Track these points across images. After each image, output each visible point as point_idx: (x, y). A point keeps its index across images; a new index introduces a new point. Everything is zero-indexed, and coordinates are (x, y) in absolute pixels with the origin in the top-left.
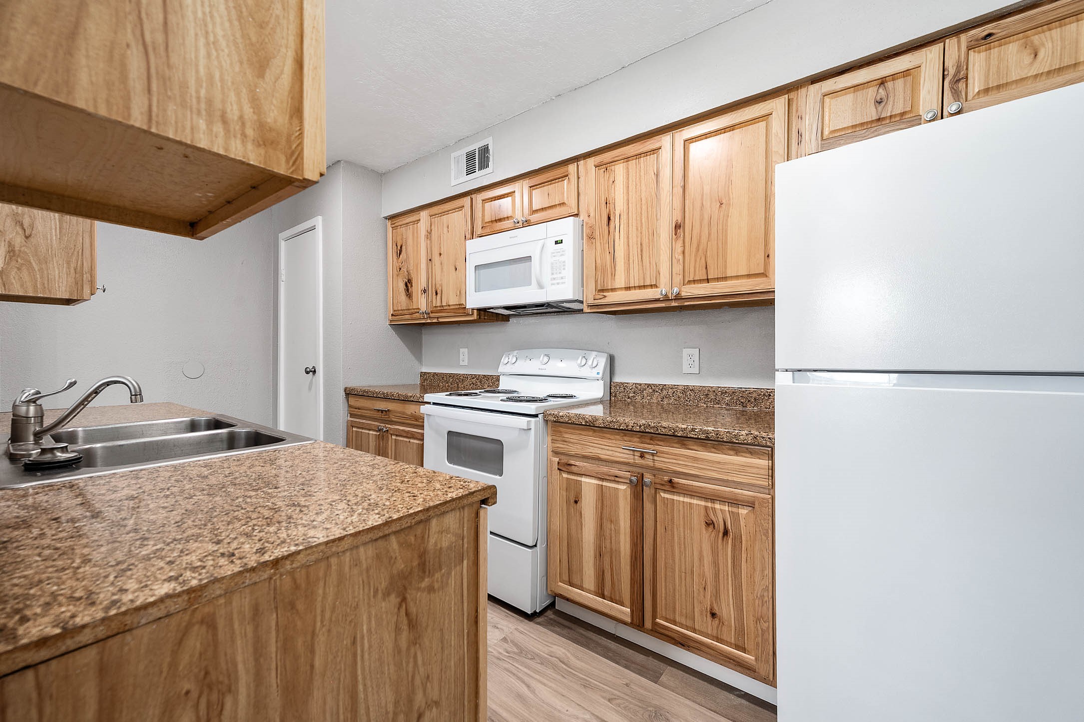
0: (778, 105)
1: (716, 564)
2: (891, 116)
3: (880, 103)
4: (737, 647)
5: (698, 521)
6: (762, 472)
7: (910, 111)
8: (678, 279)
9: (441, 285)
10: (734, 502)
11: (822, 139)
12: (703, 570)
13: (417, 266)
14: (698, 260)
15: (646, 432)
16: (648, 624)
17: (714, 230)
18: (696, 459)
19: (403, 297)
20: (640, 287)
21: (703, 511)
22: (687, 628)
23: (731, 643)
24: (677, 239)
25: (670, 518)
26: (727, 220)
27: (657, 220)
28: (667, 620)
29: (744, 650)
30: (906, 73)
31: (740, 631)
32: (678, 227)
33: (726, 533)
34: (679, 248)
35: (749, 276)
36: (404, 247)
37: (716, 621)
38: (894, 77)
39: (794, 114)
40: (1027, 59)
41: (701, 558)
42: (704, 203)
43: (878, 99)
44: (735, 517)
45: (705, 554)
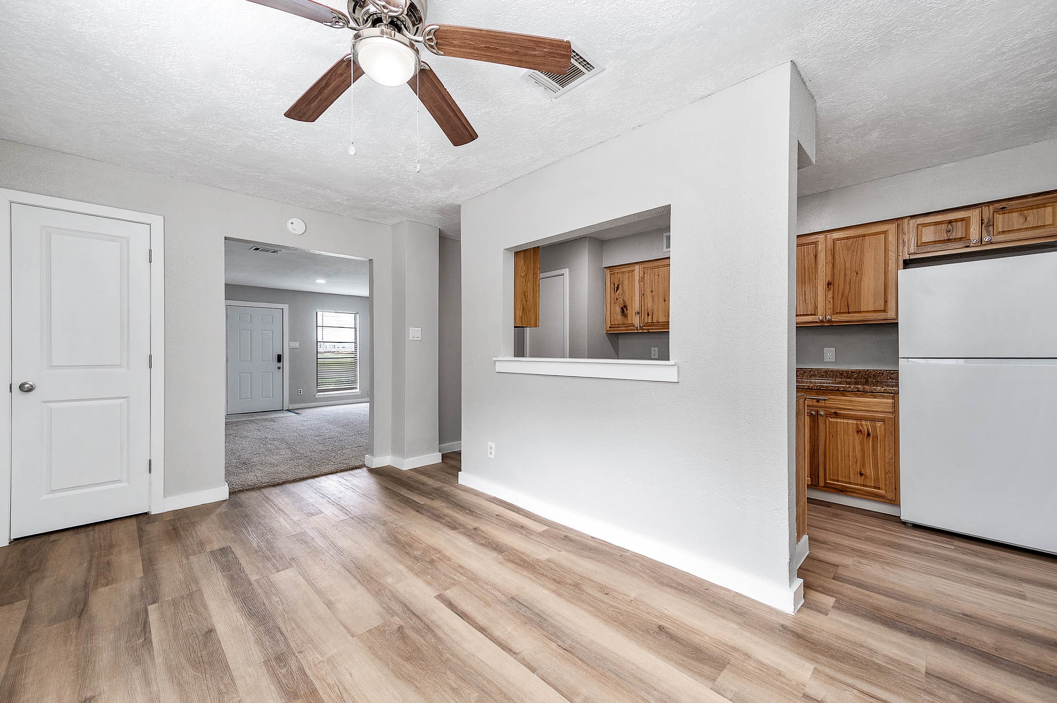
0: (892, 228)
1: (863, 450)
2: (955, 239)
3: (949, 232)
4: (875, 488)
5: (852, 431)
6: (890, 405)
7: (965, 237)
8: (829, 312)
9: (652, 310)
10: (873, 420)
11: (917, 246)
12: (856, 454)
13: (632, 297)
14: (843, 301)
15: (821, 390)
16: (822, 484)
17: (853, 287)
18: (851, 401)
19: (619, 317)
20: (804, 315)
21: (855, 426)
22: (846, 483)
23: (872, 486)
24: (829, 290)
25: (835, 430)
26: (861, 283)
27: (815, 279)
28: (833, 480)
29: (879, 488)
30: (962, 220)
31: (877, 479)
32: (829, 284)
33: (869, 435)
34: (830, 295)
35: (875, 311)
36: (620, 286)
37: (863, 477)
38: (956, 221)
39: (901, 232)
40: (1022, 221)
41: (854, 448)
42: (846, 272)
43: (948, 229)
44: (874, 428)
45: (856, 446)
